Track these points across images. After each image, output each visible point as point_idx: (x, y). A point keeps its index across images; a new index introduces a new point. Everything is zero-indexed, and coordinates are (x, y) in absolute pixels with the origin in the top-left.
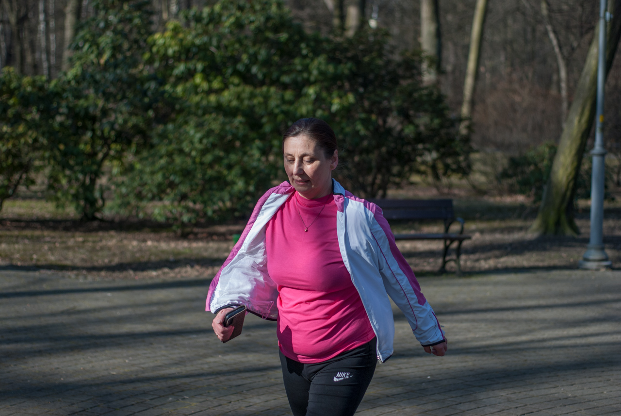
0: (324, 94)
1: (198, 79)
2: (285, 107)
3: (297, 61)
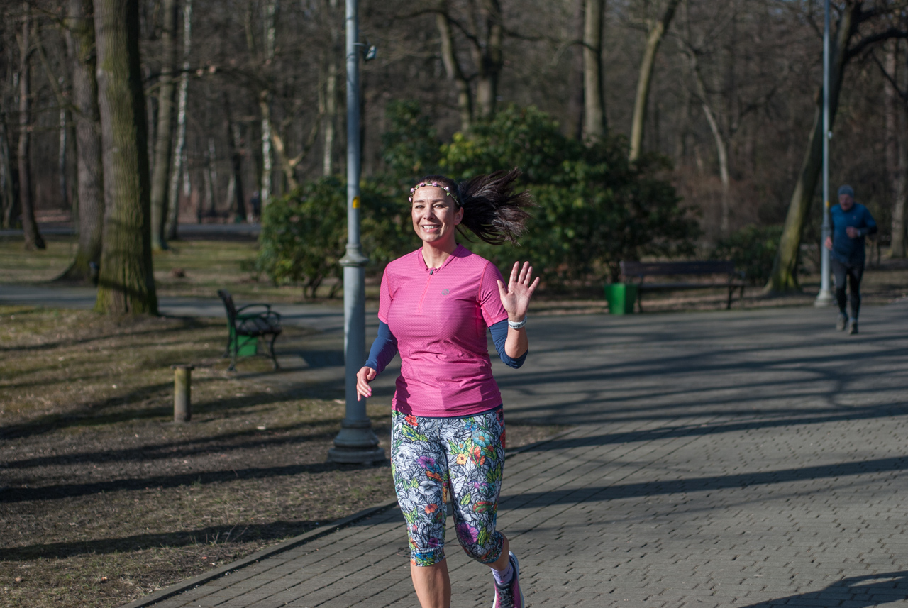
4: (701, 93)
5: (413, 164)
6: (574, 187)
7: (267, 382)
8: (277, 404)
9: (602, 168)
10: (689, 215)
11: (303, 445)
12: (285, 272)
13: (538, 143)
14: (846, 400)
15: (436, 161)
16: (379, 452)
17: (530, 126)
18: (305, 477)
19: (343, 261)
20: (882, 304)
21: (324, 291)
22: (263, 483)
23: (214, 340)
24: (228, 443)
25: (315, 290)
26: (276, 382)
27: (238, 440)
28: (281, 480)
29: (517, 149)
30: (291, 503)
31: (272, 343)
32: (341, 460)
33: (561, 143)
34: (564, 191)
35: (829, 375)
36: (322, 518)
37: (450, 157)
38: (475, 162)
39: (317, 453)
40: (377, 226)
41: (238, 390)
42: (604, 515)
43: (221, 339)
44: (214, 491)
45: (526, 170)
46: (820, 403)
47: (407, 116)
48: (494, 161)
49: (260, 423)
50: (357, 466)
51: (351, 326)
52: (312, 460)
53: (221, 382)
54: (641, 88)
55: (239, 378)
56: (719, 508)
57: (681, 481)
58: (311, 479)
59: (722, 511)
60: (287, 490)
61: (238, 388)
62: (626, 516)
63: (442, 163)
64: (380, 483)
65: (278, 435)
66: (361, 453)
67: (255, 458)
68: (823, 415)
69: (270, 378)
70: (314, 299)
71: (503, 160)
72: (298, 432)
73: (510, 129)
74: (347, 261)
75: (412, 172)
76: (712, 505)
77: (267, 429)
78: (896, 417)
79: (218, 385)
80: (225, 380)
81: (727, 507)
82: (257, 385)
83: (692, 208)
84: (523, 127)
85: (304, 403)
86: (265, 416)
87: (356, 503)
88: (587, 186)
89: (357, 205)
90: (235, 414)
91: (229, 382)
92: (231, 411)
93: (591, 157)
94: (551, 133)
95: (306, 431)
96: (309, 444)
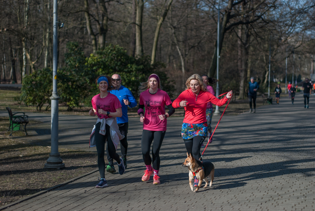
0: (136, 74)
1: (100, 70)
2: (128, 78)
3: (129, 65)
4: (176, 42)
5: (76, 64)
6: (131, 73)
7: (23, 140)
8: (27, 148)
9: (141, 67)
10: (171, 83)
11: (36, 162)
12: (30, 101)
13: (119, 58)
14: (224, 148)
15: (84, 63)
16: (62, 165)
17: (116, 52)
18: (36, 173)
19: (51, 98)
20: (236, 115)
21: (44, 108)
22: (21, 175)
23: (5, 125)
24: (9, 161)
25: (40, 108)
26: (26, 140)
27: (13, 160)
28: (28, 174)
29: (112, 60)
30: (31, 182)
31: (25, 126)
32: (49, 167)
33: (127, 58)
34: (128, 74)
35: (218, 139)
36: (42, 188)
37: (89, 62)
38: (98, 64)
39: (41, 165)
40: (63, 86)
41: (13, 143)
42: (141, 187)
43: (7, 124)
44: (4, 178)
45: (115, 67)
46: (215, 149)
47: (74, 47)
48: (104, 64)
49: (20, 154)
50: (55, 169)
51: (53, 120)
52: (39, 167)
53: (7, 140)
54: (155, 39)
55: (13, 138)
56: (180, 184)
57: (167, 175)
58: (39, 174)
59: (181, 186)
60: (30, 178)
61: (13, 142)
62: (148, 187)
63: (86, 64)
64: (63, 176)
65: (27, 158)
66: (56, 165)
67: (18, 166)
68: (216, 153)
69: (24, 138)
70: (40, 111)
71: (107, 63)
72: (34, 158)
73: (110, 53)
74: (52, 98)
75: (75, 67)
76: (178, 184)
77: (23, 156)
78: (240, 154)
79: (6, 141)
80: (9, 139)
81: (183, 184)
82: (20, 141)
83: (172, 81)
84: (114, 52)
85: (36, 147)
86: (23, 152)
87: (54, 182)
88: (136, 73)
89: (56, 78)
90: (12, 151)
91: (10, 140)
92: (10, 150)
93: (138, 63)
94: (124, 54)
95: (37, 157)
96: (38, 162)
